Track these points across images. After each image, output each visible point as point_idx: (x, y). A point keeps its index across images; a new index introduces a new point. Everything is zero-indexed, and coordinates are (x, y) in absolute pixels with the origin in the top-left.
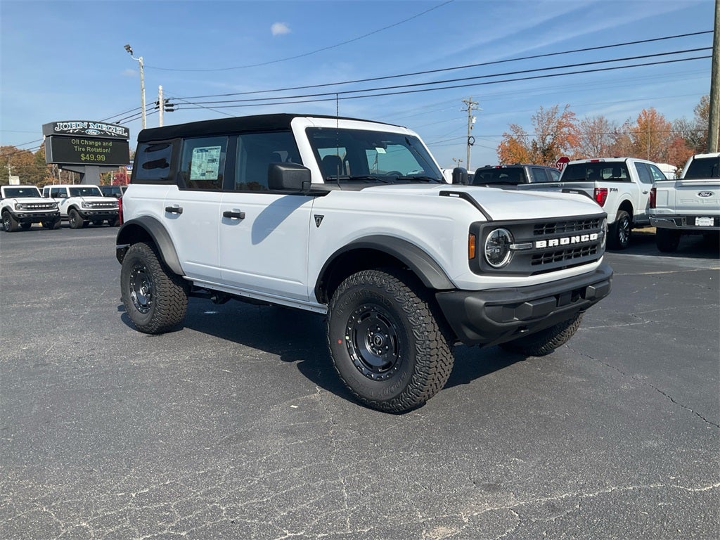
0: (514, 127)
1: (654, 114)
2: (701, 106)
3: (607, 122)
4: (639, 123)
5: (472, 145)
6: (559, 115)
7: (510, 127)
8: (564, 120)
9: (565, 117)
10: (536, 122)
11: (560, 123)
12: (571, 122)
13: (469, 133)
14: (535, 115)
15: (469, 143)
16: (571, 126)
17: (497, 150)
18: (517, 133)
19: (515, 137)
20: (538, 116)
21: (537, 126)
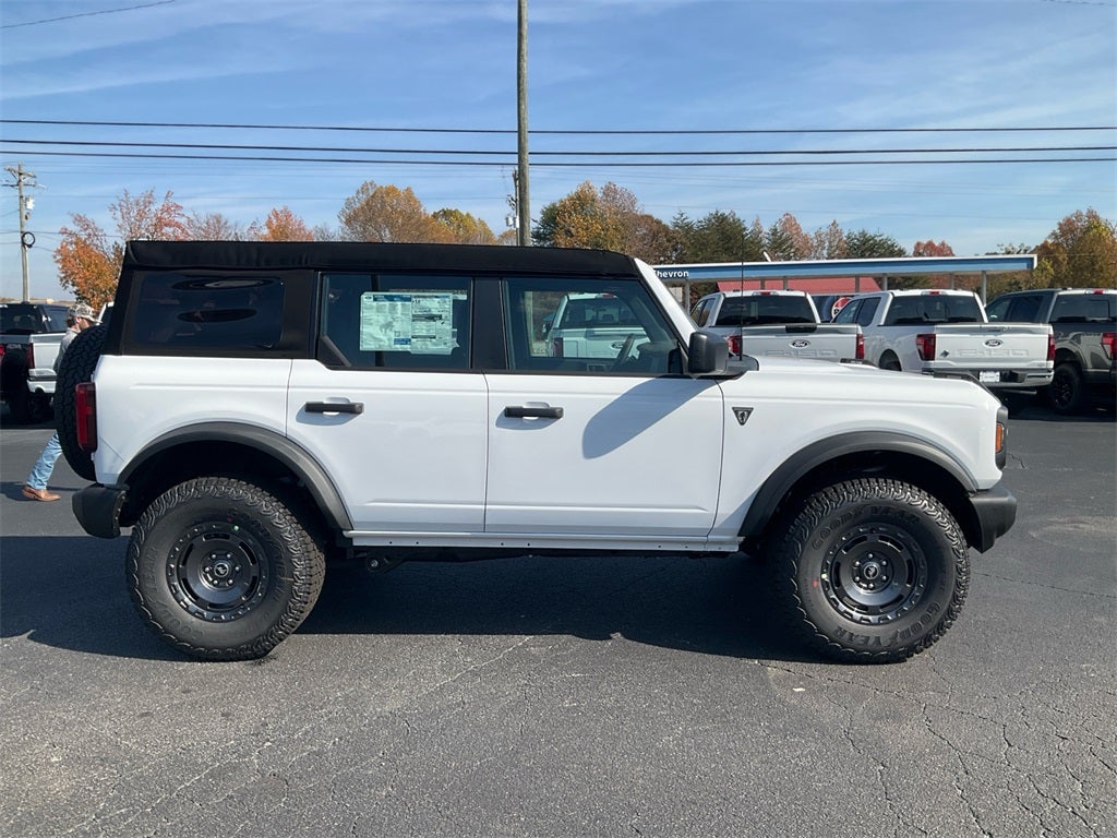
0: (79, 219)
1: (288, 215)
2: (348, 211)
3: (226, 223)
4: (269, 228)
5: (30, 246)
6: (155, 208)
7: (73, 219)
8: (165, 215)
9: (167, 210)
10: (119, 214)
11: (160, 219)
12: (176, 220)
13: (22, 226)
14: (117, 202)
15: (23, 244)
16: (178, 225)
17: (55, 257)
18: (85, 230)
19: (84, 237)
20: (120, 205)
21: (121, 222)
